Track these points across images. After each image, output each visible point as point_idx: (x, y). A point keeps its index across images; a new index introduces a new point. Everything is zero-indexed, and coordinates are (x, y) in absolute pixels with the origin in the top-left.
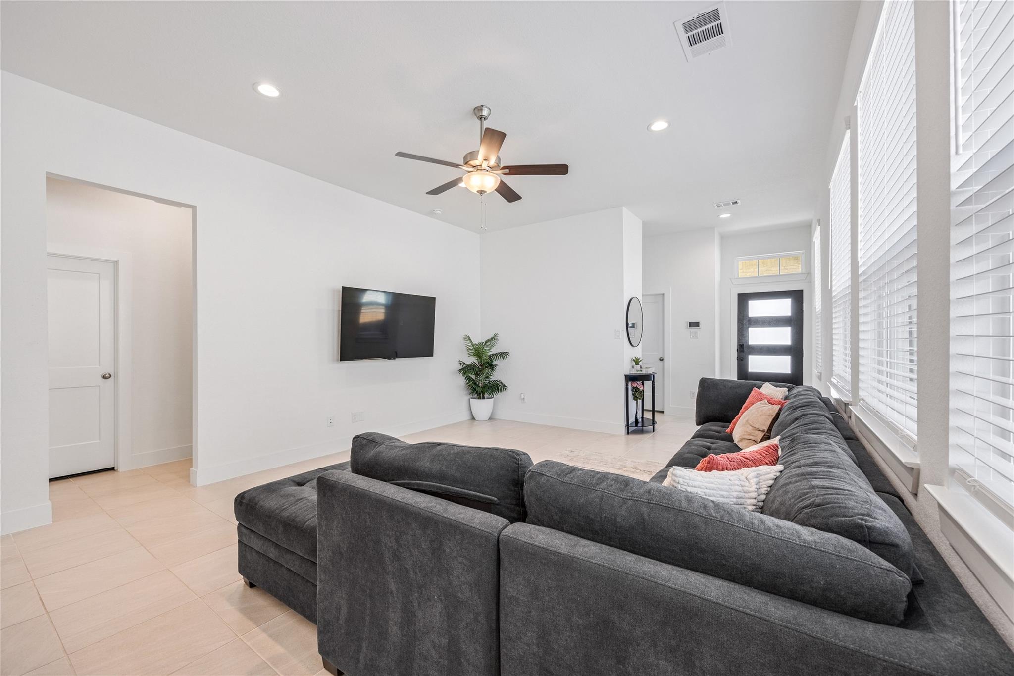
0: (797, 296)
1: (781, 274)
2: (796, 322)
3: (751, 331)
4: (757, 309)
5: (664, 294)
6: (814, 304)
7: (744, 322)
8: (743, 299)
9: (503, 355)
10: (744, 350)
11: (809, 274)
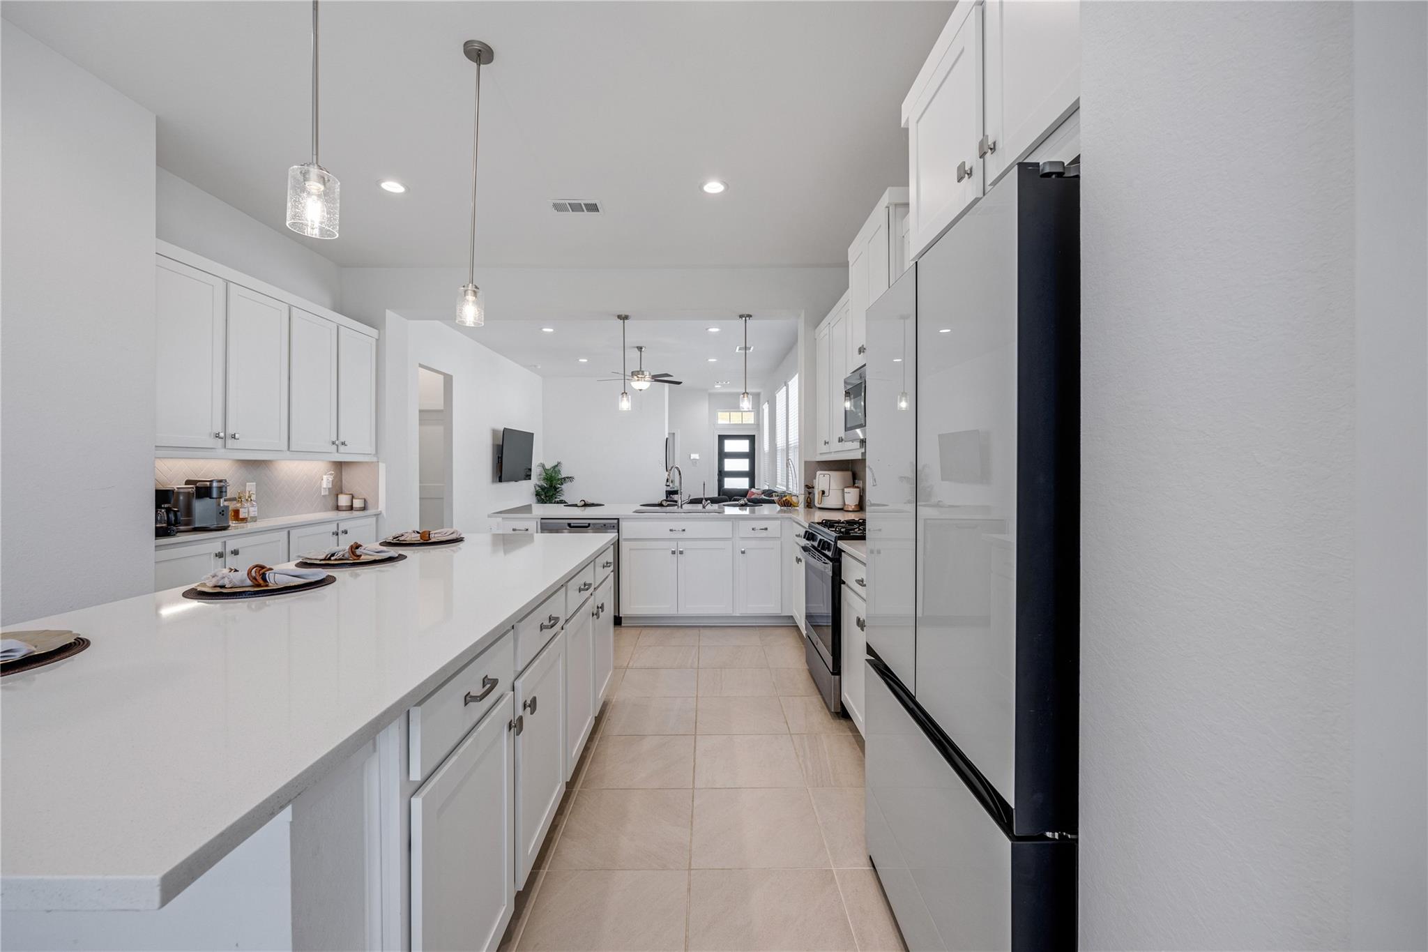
0: (752, 439)
1: (744, 422)
2: (751, 455)
3: (727, 461)
4: (730, 446)
5: (674, 434)
6: (764, 445)
7: (722, 455)
8: (722, 438)
9: (570, 479)
10: (722, 474)
11: (758, 424)
